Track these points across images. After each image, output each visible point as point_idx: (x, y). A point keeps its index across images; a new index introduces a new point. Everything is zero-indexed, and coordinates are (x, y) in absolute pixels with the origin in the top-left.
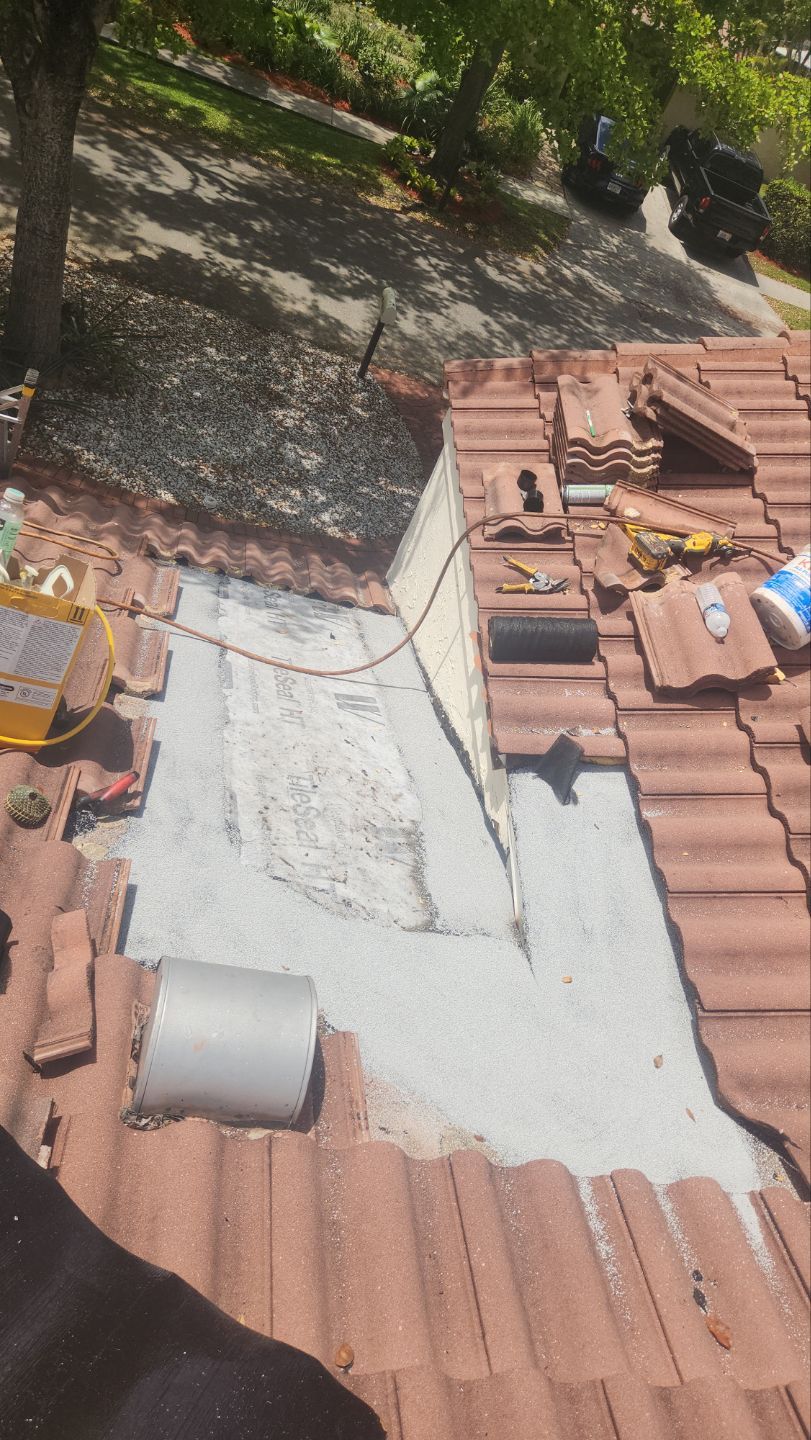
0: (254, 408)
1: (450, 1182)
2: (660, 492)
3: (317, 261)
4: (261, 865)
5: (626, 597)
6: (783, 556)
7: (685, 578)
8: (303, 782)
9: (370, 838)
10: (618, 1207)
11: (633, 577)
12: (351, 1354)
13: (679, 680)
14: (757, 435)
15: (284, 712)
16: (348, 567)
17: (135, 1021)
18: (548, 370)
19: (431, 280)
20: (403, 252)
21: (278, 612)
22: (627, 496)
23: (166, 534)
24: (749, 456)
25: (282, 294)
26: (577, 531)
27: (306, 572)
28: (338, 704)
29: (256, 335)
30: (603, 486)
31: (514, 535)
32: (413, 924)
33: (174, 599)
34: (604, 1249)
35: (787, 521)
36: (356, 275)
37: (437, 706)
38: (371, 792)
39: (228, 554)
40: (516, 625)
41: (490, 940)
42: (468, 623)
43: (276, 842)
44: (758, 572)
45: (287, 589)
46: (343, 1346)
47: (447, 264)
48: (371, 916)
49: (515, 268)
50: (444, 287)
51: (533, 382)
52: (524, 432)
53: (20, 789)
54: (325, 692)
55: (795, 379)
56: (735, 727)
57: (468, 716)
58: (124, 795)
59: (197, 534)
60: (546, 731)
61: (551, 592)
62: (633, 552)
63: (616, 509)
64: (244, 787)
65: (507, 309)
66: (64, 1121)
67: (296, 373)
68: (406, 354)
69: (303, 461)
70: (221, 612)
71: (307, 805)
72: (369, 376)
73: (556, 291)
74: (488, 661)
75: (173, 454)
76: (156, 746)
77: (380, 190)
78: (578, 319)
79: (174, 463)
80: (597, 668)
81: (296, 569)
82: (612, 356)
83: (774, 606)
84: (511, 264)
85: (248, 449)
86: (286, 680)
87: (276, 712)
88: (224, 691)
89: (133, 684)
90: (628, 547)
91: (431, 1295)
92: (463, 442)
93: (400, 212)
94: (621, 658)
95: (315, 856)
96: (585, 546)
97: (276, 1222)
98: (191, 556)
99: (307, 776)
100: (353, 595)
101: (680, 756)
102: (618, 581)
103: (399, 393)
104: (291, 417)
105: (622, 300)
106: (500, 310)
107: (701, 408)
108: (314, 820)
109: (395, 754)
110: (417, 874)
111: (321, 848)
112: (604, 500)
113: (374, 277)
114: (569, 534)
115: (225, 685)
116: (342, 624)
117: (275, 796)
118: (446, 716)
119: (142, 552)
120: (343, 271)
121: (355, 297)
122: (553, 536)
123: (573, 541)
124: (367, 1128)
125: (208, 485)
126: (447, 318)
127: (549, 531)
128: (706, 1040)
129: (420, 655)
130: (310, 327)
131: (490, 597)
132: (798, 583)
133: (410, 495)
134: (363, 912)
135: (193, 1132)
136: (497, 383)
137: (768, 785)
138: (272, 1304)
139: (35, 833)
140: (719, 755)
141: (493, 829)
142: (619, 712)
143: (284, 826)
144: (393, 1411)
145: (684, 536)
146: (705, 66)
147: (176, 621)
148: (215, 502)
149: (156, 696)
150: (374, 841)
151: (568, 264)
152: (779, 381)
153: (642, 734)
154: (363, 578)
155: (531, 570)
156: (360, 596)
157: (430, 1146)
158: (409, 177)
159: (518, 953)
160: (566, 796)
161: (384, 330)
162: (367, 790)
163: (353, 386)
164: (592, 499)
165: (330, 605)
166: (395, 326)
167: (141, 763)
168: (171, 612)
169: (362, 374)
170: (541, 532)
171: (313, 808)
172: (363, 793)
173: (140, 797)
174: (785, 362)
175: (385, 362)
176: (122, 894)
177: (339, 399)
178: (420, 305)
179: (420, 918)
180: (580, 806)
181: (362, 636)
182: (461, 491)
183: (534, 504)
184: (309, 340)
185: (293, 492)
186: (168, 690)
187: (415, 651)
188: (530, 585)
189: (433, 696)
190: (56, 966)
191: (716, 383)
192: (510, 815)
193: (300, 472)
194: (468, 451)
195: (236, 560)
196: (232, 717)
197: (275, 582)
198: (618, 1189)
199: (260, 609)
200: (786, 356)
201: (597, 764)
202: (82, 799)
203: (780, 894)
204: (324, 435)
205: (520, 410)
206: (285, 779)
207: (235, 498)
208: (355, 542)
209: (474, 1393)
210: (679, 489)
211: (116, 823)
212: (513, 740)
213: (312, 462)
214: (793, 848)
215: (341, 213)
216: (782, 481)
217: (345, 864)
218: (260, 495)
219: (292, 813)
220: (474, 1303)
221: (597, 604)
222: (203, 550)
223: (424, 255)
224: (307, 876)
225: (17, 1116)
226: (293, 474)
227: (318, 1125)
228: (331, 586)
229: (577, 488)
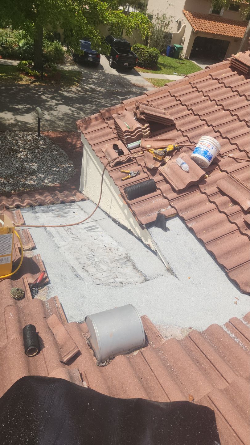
0: (10, 156)
1: (192, 341)
2: (153, 138)
3: (11, 106)
4: (92, 283)
5: (158, 169)
6: (193, 144)
7: (170, 159)
8: (90, 256)
10: (235, 328)
11: (157, 164)
12: (192, 396)
13: (182, 187)
14: (171, 114)
15: (73, 238)
16: (67, 191)
17: (85, 339)
18: (107, 115)
19: (48, 101)
20: (37, 96)
21: (54, 211)
22: (145, 142)
23: (8, 201)
24: (172, 120)
25: (4, 119)
26: (135, 156)
27: (56, 197)
28: (87, 230)
29: (1, 134)
30: (137, 142)
31: (119, 163)
32: (141, 281)
33: (23, 219)
34: (237, 340)
35: (190, 135)
36: (25, 106)
37: (115, 221)
38: (110, 251)
39: (31, 200)
40: (132, 188)
41: (163, 276)
42: (115, 193)
43: (92, 275)
44: (188, 151)
45: (53, 204)
46: (189, 395)
47: (51, 95)
48: (129, 283)
49: (71, 91)
50: (53, 102)
51: (104, 119)
52: (108, 134)
53: (13, 289)
54: (81, 228)
55: (174, 96)
56: (201, 194)
57: (126, 219)
58: (43, 279)
59: (18, 198)
60: (153, 214)
61: (136, 176)
62: (154, 157)
63: (144, 147)
64: (74, 263)
65: (74, 103)
66: (83, 373)
67: (19, 141)
68: (50, 125)
69: (32, 167)
70: (38, 217)
71: (95, 261)
72: (41, 135)
73: (86, 94)
74: (129, 201)
76: (43, 261)
77: (21, 79)
78: (96, 100)
80: (158, 192)
81: (53, 197)
82: (123, 105)
83: (198, 158)
84: (70, 90)
85: (13, 169)
86: (68, 229)
87: (71, 240)
88: (52, 239)
89: (26, 247)
90: (152, 156)
91: (204, 371)
92: (92, 142)
93: (30, 84)
94: (164, 187)
95: (105, 274)
96: (140, 160)
97: (155, 372)
98: (20, 205)
99: (90, 253)
100: (73, 199)
101: (191, 207)
102: (154, 166)
103: (53, 137)
104: (23, 155)
105: (105, 91)
106: (72, 104)
107: (155, 111)
108: (99, 264)
109: (110, 238)
110: (135, 267)
111: (106, 271)
112: (140, 145)
113: (31, 105)
114: (133, 158)
115: (52, 237)
116: (74, 208)
117: (84, 262)
118: (119, 222)
119: (5, 209)
120: (20, 107)
121: (27, 113)
122: (129, 160)
123: (136, 159)
124: (163, 338)
125: (5, 184)
126: (57, 111)
127: (128, 159)
128: (232, 278)
129: (102, 208)
130: (17, 126)
131: (120, 183)
132: (202, 149)
133: (68, 166)
134: (127, 284)
135: (120, 360)
136: (94, 123)
137: (217, 205)
138: (166, 394)
139: (23, 300)
140: (200, 203)
141: (148, 247)
142: (170, 201)
143: (92, 270)
144: (212, 405)
145: (165, 148)
146: (109, 16)
147: (26, 225)
148: (10, 189)
149: (34, 248)
150: (118, 263)
151: (86, 85)
152: (170, 98)
153: (178, 205)
154: (73, 193)
155: (129, 172)
156: (75, 198)
157: (180, 336)
158: (29, 73)
159: (173, 277)
160: (166, 229)
161: (41, 120)
162: (108, 251)
163: (38, 140)
164: (136, 146)
165: (68, 204)
166: (44, 118)
167: (42, 269)
168: (24, 223)
169: (39, 135)
170: (126, 160)
171: (97, 261)
172: (108, 252)
173: (47, 278)
174: (169, 92)
175: (44, 130)
176: (60, 306)
177: (35, 145)
178: (47, 109)
179: (142, 279)
180: (170, 230)
182: (97, 156)
183: (121, 153)
184: (18, 130)
185: (33, 177)
186: (36, 245)
187: (100, 208)
188: (129, 176)
189: (111, 218)
190: (54, 333)
191: (154, 104)
192: (153, 241)
193: (32, 170)
194: (94, 145)
195: (34, 201)
196: (59, 246)
197: (49, 203)
198: (233, 324)
199: (49, 212)
200: (169, 90)
201: (170, 218)
202: (31, 285)
203: (232, 233)
204: (35, 157)
205: (104, 128)
206: (84, 257)
207: (15, 185)
208: (58, 185)
209: (228, 390)
210: (157, 136)
211: (44, 288)
212: (145, 220)
213: (35, 166)
214: (230, 219)
215: (12, 89)
216: (183, 124)
217: (114, 273)
218: (23, 182)
219: (92, 265)
220: (215, 369)
221: (150, 174)
222: (22, 202)
223: (43, 94)
224: (106, 280)
225: (71, 377)
226: (31, 172)
227: (149, 343)
228: (65, 198)
229: (131, 145)
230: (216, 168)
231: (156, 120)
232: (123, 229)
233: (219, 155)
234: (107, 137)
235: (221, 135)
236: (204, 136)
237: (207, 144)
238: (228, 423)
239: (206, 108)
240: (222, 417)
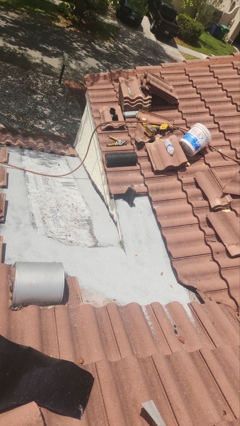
0: (26, 95)
1: (107, 312)
2: (152, 112)
3: (41, 45)
4: (44, 234)
5: (145, 145)
6: (188, 129)
7: (161, 138)
8: (54, 209)
9: (76, 223)
10: (153, 312)
11: (146, 139)
12: (83, 360)
13: (161, 168)
14: (178, 93)
15: (46, 189)
16: (61, 143)
17: (10, 281)
18: (116, 76)
19: (79, 50)
20: (69, 41)
21: (41, 159)
22: (142, 114)
23: (2, 137)
24: (176, 99)
25: (31, 57)
26: (129, 126)
27: (49, 146)
28: (63, 185)
29: (24, 71)
30: (135, 111)
31: (110, 128)
32: (91, 245)
33: (7, 157)
34: (150, 323)
36: (54, 49)
37: (93, 184)
39: (23, 142)
40: (113, 156)
41: (114, 247)
42: (99, 157)
43: (48, 227)
44: (181, 134)
45: (43, 151)
46: (81, 358)
47: (83, 45)
48: (78, 244)
49: (104, 45)
50: (83, 53)
51: (112, 80)
52: (110, 96)
54: (58, 182)
55: (188, 75)
56: (177, 180)
57: (102, 185)
59: (12, 136)
60: (124, 187)
61: (123, 145)
62: (145, 131)
63: (139, 118)
64: (36, 211)
65: (103, 59)
67: (39, 83)
68: (73, 75)
69: (44, 111)
70: (23, 160)
71: (56, 215)
72: (62, 83)
73: (118, 53)
74: (106, 168)
75: (2, 112)
76: (7, 202)
77: (59, 21)
78: (126, 61)
79: (3, 115)
80: (138, 167)
81: (45, 145)
82: (135, 70)
83: (186, 144)
84: (103, 44)
85: (26, 109)
86: (46, 179)
87: (44, 189)
88: (27, 184)
90: (144, 129)
91: (104, 342)
92: (92, 100)
93: (66, 28)
94: (144, 163)
95: (60, 230)
96: (131, 130)
97: (58, 329)
98: (11, 143)
99: (55, 207)
100: (64, 152)
101: (162, 190)
102: (142, 140)
103: (72, 88)
104: (39, 98)
105: (138, 55)
107: (162, 85)
108: (59, 220)
109: (81, 198)
110: (91, 232)
111: (62, 227)
112: (136, 116)
113: (60, 50)
114: (127, 127)
115: (27, 182)
116: (62, 161)
117: (46, 214)
118: (96, 186)
120: (50, 49)
121: (56, 57)
122: (122, 128)
123: (128, 129)
124: (82, 301)
125: (14, 121)
126: (85, 63)
127: (121, 126)
128: (174, 266)
130: (41, 67)
131: (105, 148)
132: (192, 137)
133: (79, 120)
134: (76, 244)
135: (31, 309)
136: (101, 81)
137: (187, 195)
138: (59, 351)
140: (173, 188)
141: (112, 216)
142: (145, 179)
143: (50, 222)
144: (96, 372)
145: (159, 125)
147: (8, 164)
148: (17, 127)
149: (5, 187)
150: (78, 224)
151: (121, 43)
152: (184, 76)
153: (152, 185)
154: (67, 146)
155: (116, 139)
156: (66, 152)
157: (100, 304)
158: (67, 16)
159: (122, 250)
160: (132, 205)
161: (65, 67)
162: (74, 209)
163: (58, 86)
164: (132, 116)
165: (57, 156)
166: (69, 66)
167: (2, 207)
168: (7, 161)
169: (60, 82)
170: (118, 127)
171: (58, 216)
173: (3, 218)
174: (185, 70)
175: (67, 78)
176: (1, 246)
177: (54, 91)
178: (76, 59)
179: (93, 244)
180: (136, 207)
181: (68, 164)
182: (93, 116)
183: (115, 118)
184: (41, 72)
185: (42, 122)
186: (8, 185)
187: (85, 167)
188: (116, 143)
189: (91, 180)
191: (166, 78)
192: (116, 212)
193: (44, 115)
194: (94, 103)
195: (25, 143)
196: (30, 192)
197: (39, 150)
198: (153, 308)
199: (35, 158)
200: (185, 68)
201: (140, 195)
203: (191, 225)
204: (50, 103)
205: (108, 89)
206: (49, 208)
207: (24, 125)
208: (64, 136)
209: (117, 364)
210: (157, 111)
212: (115, 190)
213: (47, 112)
214: (194, 212)
215: (47, 29)
216: (187, 107)
217: (69, 231)
218: (32, 123)
219: (52, 218)
220: (115, 342)
221: (136, 148)
222: (15, 141)
223: (75, 42)
224: (58, 236)
226: (42, 116)
227: (68, 302)
228: (57, 150)
229: (128, 113)
230: (201, 159)
231: (160, 94)
232: (98, 193)
233: (209, 147)
234: (108, 99)
235: (219, 128)
236: (198, 124)
237: (198, 133)
238: (102, 393)
239: (215, 96)
240: (99, 386)
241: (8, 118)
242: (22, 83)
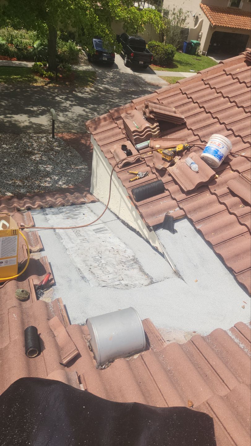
0: (25, 158)
1: (194, 346)
2: (163, 138)
3: (26, 108)
4: (97, 285)
5: (166, 170)
6: (203, 143)
7: (180, 159)
8: (97, 258)
9: (123, 265)
10: (240, 333)
11: (166, 164)
12: (191, 402)
13: (191, 187)
16: (78, 193)
17: (86, 341)
18: (116, 115)
19: (63, 103)
20: (51, 97)
21: (65, 213)
22: (154, 142)
23: (20, 203)
24: (183, 119)
25: (19, 121)
26: (144, 157)
27: (67, 199)
28: (95, 232)
29: (16, 136)
30: (146, 142)
31: (127, 164)
32: (147, 283)
33: (32, 220)
34: (242, 346)
35: (200, 133)
36: (39, 108)
37: (124, 222)
38: (117, 253)
39: (42, 202)
40: (139, 189)
41: (170, 279)
42: (124, 195)
43: (98, 277)
44: (198, 150)
45: (64, 206)
46: (188, 401)
47: (65, 96)
48: (135, 286)
49: (85, 91)
50: (67, 104)
51: (113, 119)
52: (117, 135)
53: (18, 291)
54: (90, 230)
55: (185, 94)
56: (211, 195)
57: (134, 221)
58: (49, 281)
59: (29, 200)
60: (160, 216)
61: (144, 177)
62: (163, 157)
63: (153, 147)
64: (81, 265)
65: (89, 104)
66: (81, 376)
67: (33, 143)
68: (64, 127)
69: (46, 169)
70: (48, 219)
72: (56, 137)
73: (100, 94)
74: (136, 203)
75: (6, 181)
76: (50, 263)
77: (36, 81)
78: (111, 100)
79: (7, 183)
80: (167, 193)
81: (63, 199)
82: (132, 104)
83: (208, 157)
84: (84, 90)
85: (28, 171)
86: (77, 231)
87: (79, 241)
88: (61, 241)
89: (34, 249)
90: (161, 156)
91: (205, 377)
92: (101, 143)
93: (45, 86)
94: (172, 188)
95: (111, 276)
96: (148, 160)
97: (154, 377)
98: (31, 207)
99: (97, 255)
100: (84, 200)
101: (200, 208)
102: (162, 167)
103: (67, 139)
104: (37, 157)
105: (120, 90)
106: (87, 105)
107: (164, 110)
108: (105, 267)
109: (118, 240)
110: (141, 270)
111: (112, 273)
112: (149, 145)
113: (45, 107)
114: (142, 158)
115: (60, 239)
116: (85, 210)
117: (91, 264)
118: (127, 224)
119: (16, 211)
120: (35, 109)
121: (42, 115)
122: (138, 161)
123: (144, 160)
124: (165, 342)
125: (21, 186)
126: (72, 112)
127: (137, 160)
128: (240, 281)
129: (111, 210)
130: (32, 128)
131: (128, 184)
132: (212, 149)
133: (82, 168)
134: (132, 286)
135: (119, 363)
136: (103, 123)
137: (226, 206)
138: (164, 399)
139: (28, 302)
140: (210, 204)
141: (156, 249)
142: (178, 203)
143: (98, 272)
144: (211, 411)
145: (175, 147)
146: (121, 12)
147: (36, 227)
148: (25, 191)
149: (42, 250)
150: (125, 266)
151: (100, 85)
152: (181, 96)
153: (187, 206)
154: (84, 195)
155: (136, 172)
156: (85, 200)
157: (183, 340)
158: (43, 74)
159: (179, 279)
160: (174, 231)
161: (55, 122)
162: (116, 253)
163: (52, 141)
164: (145, 146)
165: (78, 206)
166: (58, 120)
167: (48, 270)
168: (34, 225)
169: (53, 137)
170: (135, 161)
171: (103, 263)
172: (115, 254)
173: (53, 280)
174: (181, 90)
175: (59, 131)
176: (63, 308)
177: (50, 147)
178: (62, 111)
179: (148, 281)
180: (178, 233)
181: (92, 211)
182: (106, 157)
183: (129, 153)
184: (33, 133)
185: (47, 179)
186: (44, 247)
187: (109, 209)
188: (138, 177)
189: (121, 220)
190: (56, 335)
191: (165, 102)
192: (160, 243)
193: (47, 172)
194: (103, 146)
195: (45, 203)
196: (67, 247)
197: (59, 205)
198: (238, 329)
199: (58, 214)
200: (180, 88)
201: (178, 219)
202: (37, 287)
203: (242, 235)
204: (50, 159)
205: (113, 129)
206: (91, 258)
207: (30, 187)
208: (72, 187)
209: (229, 397)
210: (168, 135)
211: (49, 290)
212: (152, 222)
213: (49, 168)
214: (240, 220)
215: (27, 92)
216: (195, 123)
217: (120, 275)
218: (38, 184)
219: (98, 267)
220: (216, 375)
221: (159, 175)
222: (33, 204)
223: (57, 96)
224: (112, 282)
225: (69, 380)
226: (45, 174)
227: (150, 347)
228: (76, 200)
229: (140, 145)
230: (227, 168)
231: (166, 119)
232: (132, 231)
233: (231, 154)
234: (116, 138)
235: (234, 133)
236: (214, 135)
237: (217, 143)
238: (227, 431)
239: (218, 105)
240: (221, 425)
241: (13, 185)
242: (18, 148)
